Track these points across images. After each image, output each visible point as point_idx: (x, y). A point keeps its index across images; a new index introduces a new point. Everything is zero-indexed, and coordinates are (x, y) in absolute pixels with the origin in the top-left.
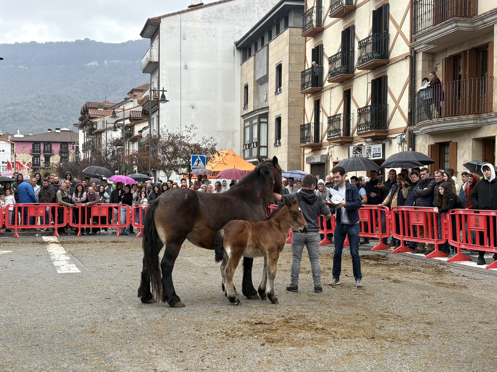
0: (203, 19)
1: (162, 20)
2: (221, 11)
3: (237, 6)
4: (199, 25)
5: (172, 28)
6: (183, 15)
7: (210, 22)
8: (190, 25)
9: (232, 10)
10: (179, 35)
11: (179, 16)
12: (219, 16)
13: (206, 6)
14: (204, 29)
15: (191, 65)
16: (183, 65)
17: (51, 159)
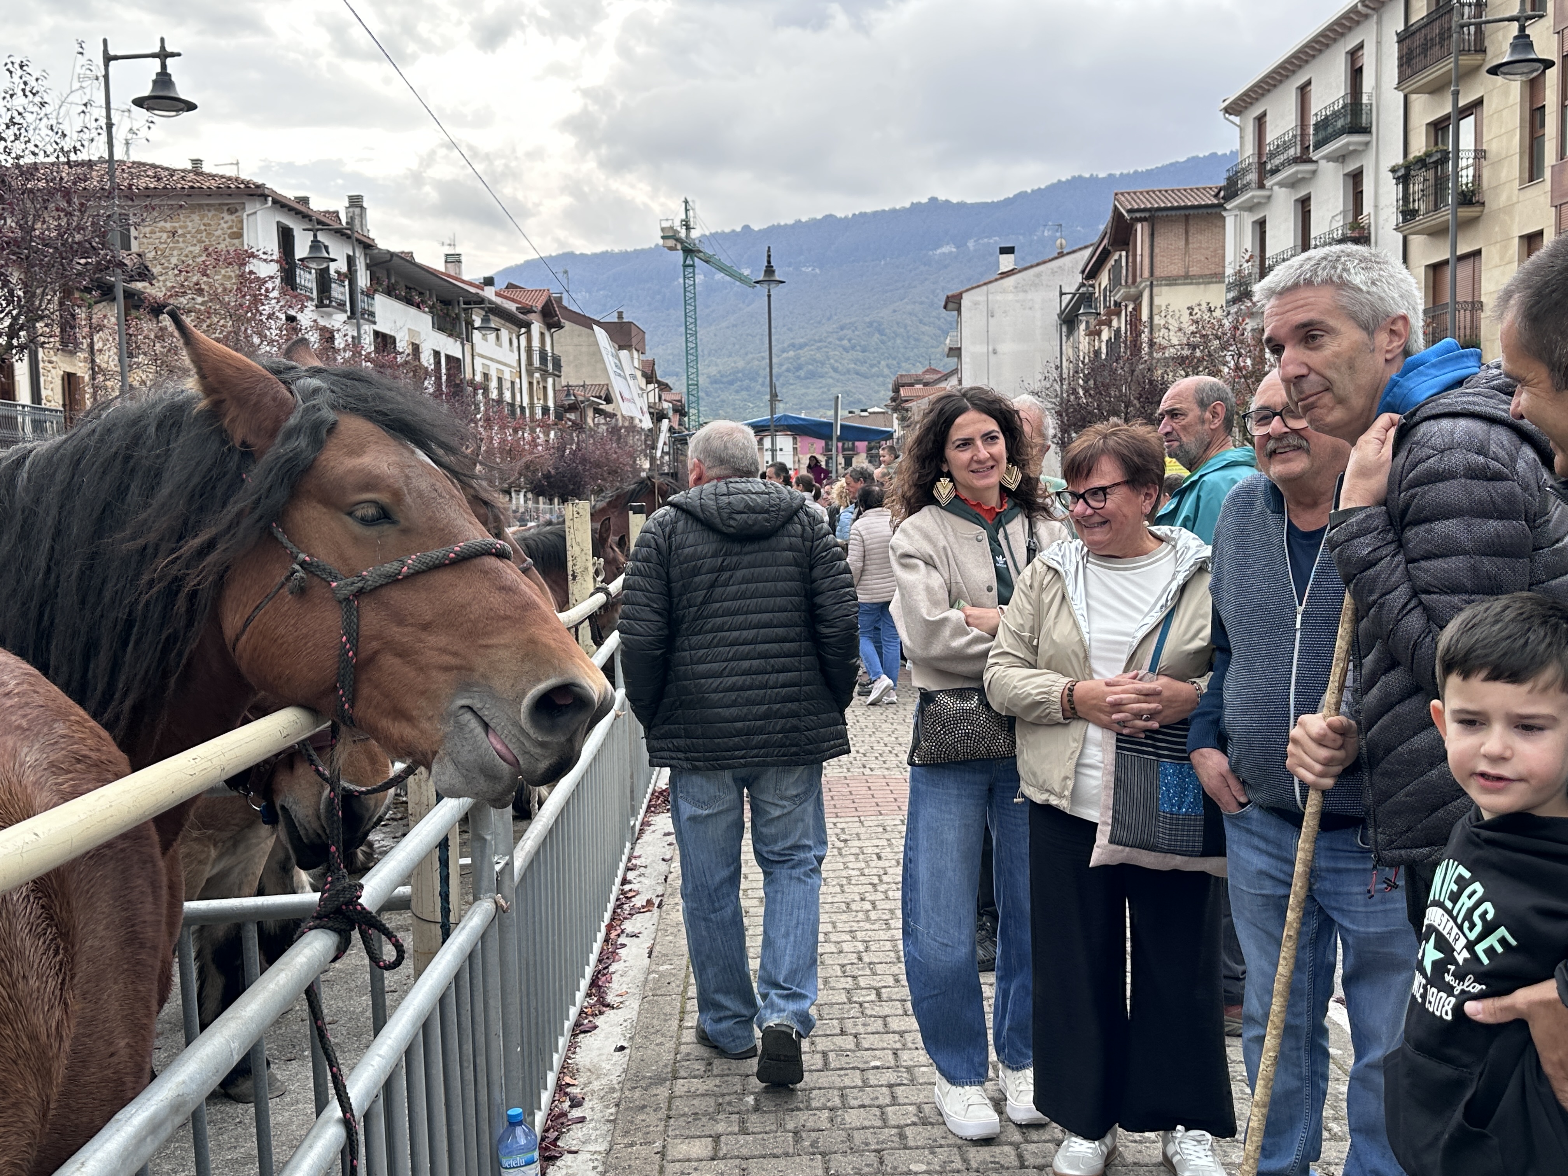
0: (1016, 288)
1: (964, 295)
2: (1038, 275)
3: (1060, 267)
4: (1011, 297)
5: (976, 303)
6: (990, 286)
7: (1025, 291)
8: (999, 297)
9: (1053, 273)
10: (985, 313)
11: (985, 287)
12: (1037, 281)
13: (1020, 271)
14: (1017, 301)
15: (1002, 348)
16: (991, 349)
17: (854, 460)
